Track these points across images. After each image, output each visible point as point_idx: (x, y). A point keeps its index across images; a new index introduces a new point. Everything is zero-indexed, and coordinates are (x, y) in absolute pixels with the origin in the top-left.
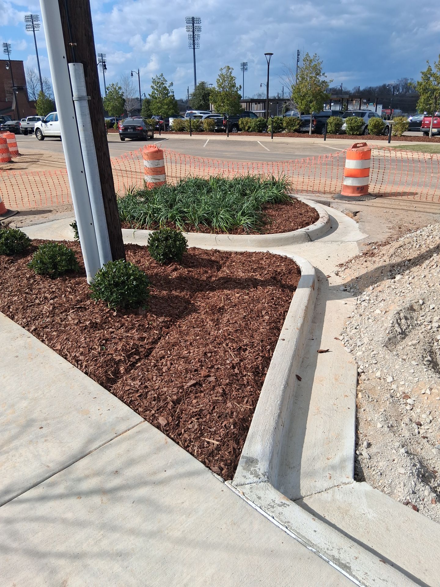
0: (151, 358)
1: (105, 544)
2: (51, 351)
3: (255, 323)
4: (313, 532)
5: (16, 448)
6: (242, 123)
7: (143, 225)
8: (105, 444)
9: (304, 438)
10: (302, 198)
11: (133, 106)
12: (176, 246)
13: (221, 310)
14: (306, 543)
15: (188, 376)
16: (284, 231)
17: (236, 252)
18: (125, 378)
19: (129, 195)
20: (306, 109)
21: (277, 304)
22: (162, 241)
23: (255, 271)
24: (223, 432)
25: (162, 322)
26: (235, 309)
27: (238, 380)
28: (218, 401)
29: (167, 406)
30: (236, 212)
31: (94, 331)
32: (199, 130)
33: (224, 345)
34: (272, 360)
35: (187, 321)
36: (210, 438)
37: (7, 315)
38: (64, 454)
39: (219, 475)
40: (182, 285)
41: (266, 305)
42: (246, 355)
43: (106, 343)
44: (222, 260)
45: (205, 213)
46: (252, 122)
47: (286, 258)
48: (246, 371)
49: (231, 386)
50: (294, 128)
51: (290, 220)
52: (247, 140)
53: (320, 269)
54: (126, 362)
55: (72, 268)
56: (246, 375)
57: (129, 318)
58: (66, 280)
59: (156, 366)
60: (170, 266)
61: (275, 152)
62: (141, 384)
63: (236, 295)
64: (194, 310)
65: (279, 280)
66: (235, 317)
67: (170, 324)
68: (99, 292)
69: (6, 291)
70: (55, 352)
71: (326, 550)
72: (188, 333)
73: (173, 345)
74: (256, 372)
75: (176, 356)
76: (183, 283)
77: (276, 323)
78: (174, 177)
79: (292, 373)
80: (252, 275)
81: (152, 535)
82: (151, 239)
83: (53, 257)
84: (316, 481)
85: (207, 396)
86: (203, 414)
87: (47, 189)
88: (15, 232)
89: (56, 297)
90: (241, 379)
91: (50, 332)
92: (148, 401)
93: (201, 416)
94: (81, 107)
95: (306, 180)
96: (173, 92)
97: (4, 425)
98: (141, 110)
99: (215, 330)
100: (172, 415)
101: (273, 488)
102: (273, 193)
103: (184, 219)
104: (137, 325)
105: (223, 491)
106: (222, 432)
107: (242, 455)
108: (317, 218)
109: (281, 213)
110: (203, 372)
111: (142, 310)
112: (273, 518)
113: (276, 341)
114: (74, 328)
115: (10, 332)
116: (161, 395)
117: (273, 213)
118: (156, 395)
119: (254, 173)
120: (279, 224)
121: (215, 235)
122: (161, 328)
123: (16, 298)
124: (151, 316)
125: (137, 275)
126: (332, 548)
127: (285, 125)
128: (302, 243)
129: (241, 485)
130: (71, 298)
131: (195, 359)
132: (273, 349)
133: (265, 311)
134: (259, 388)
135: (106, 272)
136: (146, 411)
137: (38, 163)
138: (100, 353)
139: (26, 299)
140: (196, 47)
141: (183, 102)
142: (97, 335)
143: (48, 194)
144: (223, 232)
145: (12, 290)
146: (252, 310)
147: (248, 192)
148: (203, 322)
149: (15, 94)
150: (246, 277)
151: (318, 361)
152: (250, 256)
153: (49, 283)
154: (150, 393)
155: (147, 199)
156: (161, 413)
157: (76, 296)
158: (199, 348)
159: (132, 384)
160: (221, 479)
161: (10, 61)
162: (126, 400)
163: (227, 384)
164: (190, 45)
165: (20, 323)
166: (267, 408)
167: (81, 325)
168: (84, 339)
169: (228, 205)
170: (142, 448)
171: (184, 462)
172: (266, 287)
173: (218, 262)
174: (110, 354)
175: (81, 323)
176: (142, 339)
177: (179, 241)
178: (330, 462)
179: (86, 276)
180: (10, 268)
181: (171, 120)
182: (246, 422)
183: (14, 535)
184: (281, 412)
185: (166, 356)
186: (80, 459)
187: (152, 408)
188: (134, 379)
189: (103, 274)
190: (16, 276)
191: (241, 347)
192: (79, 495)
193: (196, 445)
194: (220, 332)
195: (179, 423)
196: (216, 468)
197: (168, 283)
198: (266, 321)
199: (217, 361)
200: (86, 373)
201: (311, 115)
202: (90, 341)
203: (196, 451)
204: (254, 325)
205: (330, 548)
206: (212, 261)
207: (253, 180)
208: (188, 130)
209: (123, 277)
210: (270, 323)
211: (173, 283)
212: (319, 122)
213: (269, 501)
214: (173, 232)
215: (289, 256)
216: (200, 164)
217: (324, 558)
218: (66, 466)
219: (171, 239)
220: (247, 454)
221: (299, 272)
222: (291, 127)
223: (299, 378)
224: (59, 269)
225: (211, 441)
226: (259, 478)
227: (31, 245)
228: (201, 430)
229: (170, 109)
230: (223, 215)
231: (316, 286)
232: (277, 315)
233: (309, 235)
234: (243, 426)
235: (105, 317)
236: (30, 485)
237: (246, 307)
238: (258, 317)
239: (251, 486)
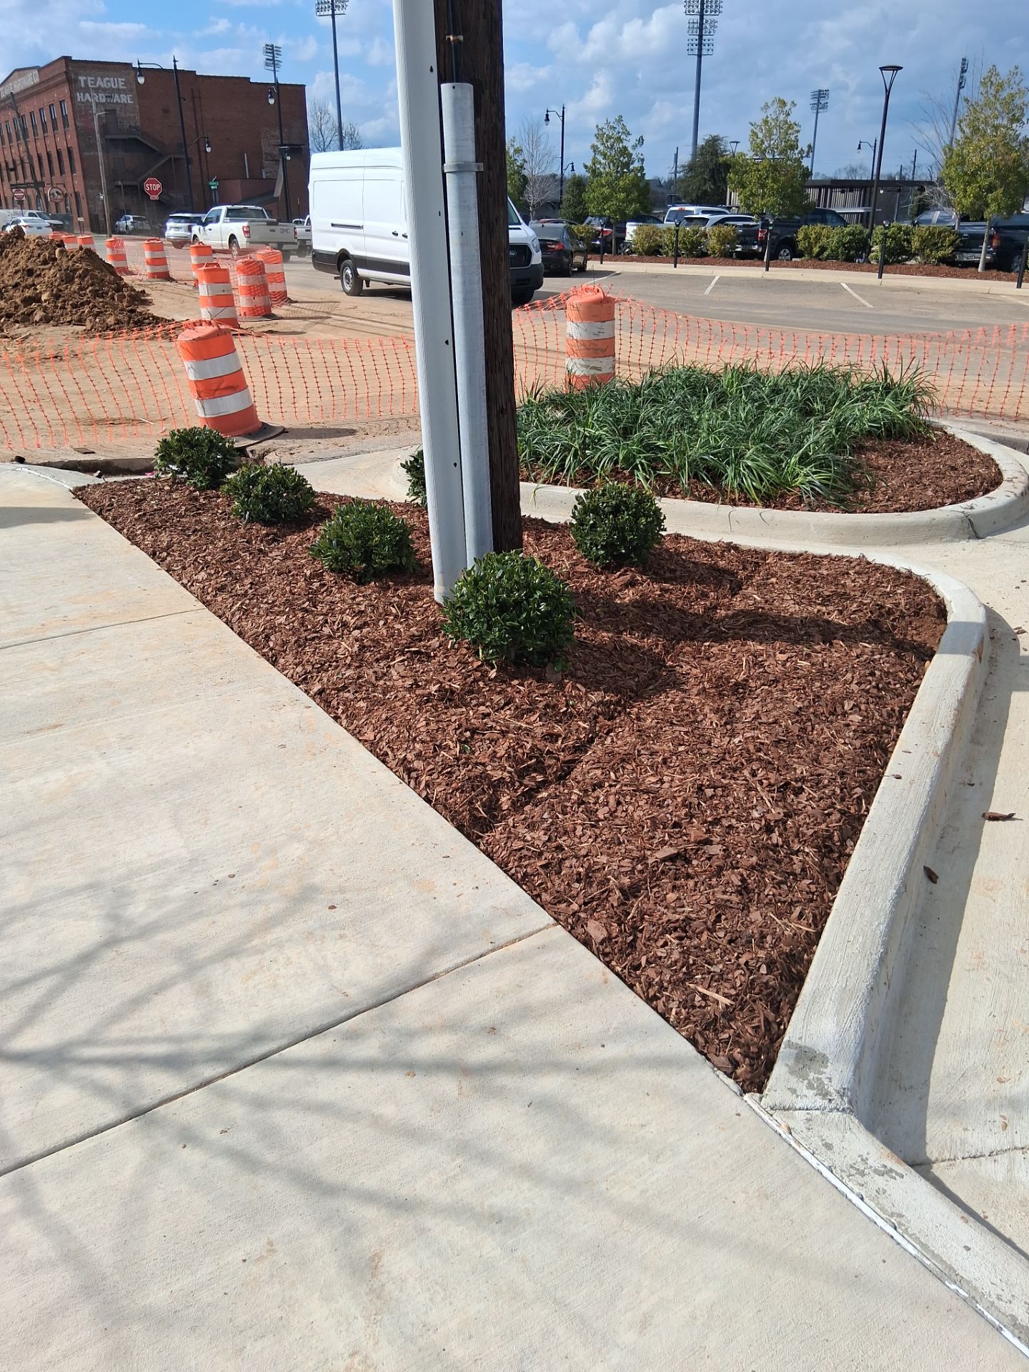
0: (570, 782)
1: (465, 1188)
2: (353, 741)
3: (826, 730)
4: (961, 1249)
5: (279, 945)
6: (806, 237)
7: (557, 473)
8: (468, 962)
9: (940, 1022)
10: (959, 429)
11: (544, 193)
12: (638, 529)
13: (741, 690)
14: (945, 1273)
15: (659, 834)
16: (906, 509)
17: (780, 553)
18: (510, 821)
19: (529, 401)
20: (977, 207)
21: (884, 689)
22: (606, 516)
23: (826, 601)
24: (743, 978)
25: (598, 704)
26: (774, 690)
27: (779, 862)
28: (728, 904)
29: (607, 898)
30: (787, 454)
31: (447, 708)
32: (696, 252)
33: (746, 773)
34: (866, 824)
35: (655, 707)
36: (709, 986)
37: (263, 655)
38: (380, 973)
39: (729, 1076)
40: (646, 621)
41: (854, 687)
42: (799, 803)
43: (472, 737)
44: (745, 568)
45: (707, 453)
46: (832, 235)
47: (910, 576)
48: (800, 842)
49: (762, 872)
50: (940, 254)
51: (925, 481)
52: (814, 280)
53: (999, 610)
54: (513, 785)
55: (401, 563)
56: (798, 851)
57: (523, 686)
58: (389, 587)
59: (583, 803)
60: (620, 575)
61: (888, 312)
62: (549, 840)
63: (778, 657)
64: (674, 683)
65: (888, 628)
66: (775, 708)
67: (615, 710)
68: (462, 622)
69: (262, 602)
70: (361, 745)
71: (994, 1298)
72: (657, 737)
73: (623, 760)
74: (826, 847)
75: (630, 785)
76: (648, 616)
77: (877, 733)
78: (634, 365)
79: (915, 860)
80: (819, 611)
81: (570, 1186)
82: (579, 507)
83: (364, 536)
84: (966, 1129)
85: (702, 888)
86: (694, 928)
87: (348, 380)
88: (285, 473)
89: (366, 624)
90: (787, 860)
91: (352, 700)
92: (562, 881)
93: (686, 932)
94: (461, 189)
95: (971, 384)
96: (643, 160)
97: (254, 892)
98: (561, 202)
99: (723, 735)
100: (619, 919)
101: (862, 1128)
102: (882, 411)
103: (654, 464)
104: (541, 705)
105: (739, 1115)
106: (739, 977)
107: (786, 1038)
108: (995, 481)
109: (900, 463)
110: (696, 831)
111: (553, 672)
112: (862, 1199)
113: (879, 778)
114: (404, 697)
115: (270, 691)
116: (593, 872)
117: (881, 461)
118: (581, 870)
119: (836, 360)
120: (894, 491)
121: (729, 508)
122: (596, 717)
123: (282, 619)
124: (574, 687)
125: (549, 588)
126: (1009, 1297)
127: (916, 244)
128: (952, 541)
129: (784, 1109)
130: (398, 630)
131: (675, 797)
132: (869, 799)
133: (852, 703)
134: (832, 888)
135: (482, 578)
136: (559, 902)
137: (328, 320)
138: (458, 759)
139: (303, 624)
140: (704, 52)
141: (661, 186)
142: (453, 718)
143: (350, 392)
144: (747, 502)
145: (273, 602)
146: (818, 697)
147: (818, 406)
148: (694, 712)
149: (284, 160)
150: (804, 615)
151: (984, 839)
152: (814, 563)
153: (352, 591)
154: (567, 863)
155: (571, 414)
156: (594, 911)
157: (409, 626)
158: (684, 773)
159: (528, 838)
160: (736, 1088)
161: (277, 84)
162: (513, 871)
163: (753, 868)
164: (690, 47)
165: (289, 675)
166: (851, 938)
167: (418, 692)
168: (424, 723)
169: (768, 435)
170: (546, 987)
171: (646, 1033)
172: (856, 642)
173: (733, 574)
174: (481, 764)
175: (418, 686)
176: (553, 737)
177: (647, 517)
178: (1007, 1090)
179: (432, 583)
180: (271, 552)
181: (631, 228)
182: (796, 962)
183: (270, 1135)
184: (886, 952)
185: (607, 784)
186: (414, 988)
187: (573, 897)
188: (532, 827)
189: (476, 581)
190: (284, 570)
191: (787, 784)
192: (411, 1067)
193: (676, 998)
194: (736, 740)
195: (634, 940)
196: (722, 1059)
197: (613, 615)
198: (853, 728)
199: (727, 808)
200: (427, 800)
201: (987, 223)
202: (437, 730)
203: (674, 1012)
204: (822, 732)
205: (1007, 1296)
206: (719, 570)
207: (831, 378)
208: (670, 253)
209: (518, 590)
210: (864, 732)
211: (625, 614)
212: (1004, 240)
213: (853, 1157)
214: (633, 495)
215: (917, 571)
216: (701, 335)
217: (989, 1317)
218: (384, 999)
219: (628, 509)
220: (800, 1038)
221: (942, 612)
222: (931, 251)
223: (931, 876)
224: (377, 563)
225: (711, 994)
226: (830, 1101)
227: (314, 505)
228: (685, 964)
229: (630, 202)
230: (753, 460)
231: (987, 652)
232: (881, 716)
233: (971, 523)
234: (790, 971)
235: (471, 679)
236: (306, 1029)
237: (804, 688)
238: (831, 714)
239: (809, 1117)
